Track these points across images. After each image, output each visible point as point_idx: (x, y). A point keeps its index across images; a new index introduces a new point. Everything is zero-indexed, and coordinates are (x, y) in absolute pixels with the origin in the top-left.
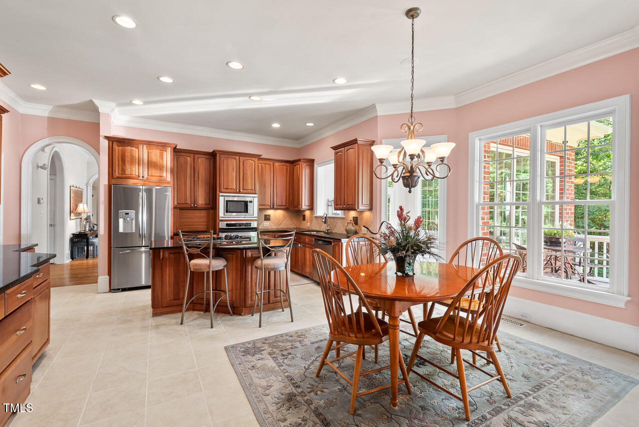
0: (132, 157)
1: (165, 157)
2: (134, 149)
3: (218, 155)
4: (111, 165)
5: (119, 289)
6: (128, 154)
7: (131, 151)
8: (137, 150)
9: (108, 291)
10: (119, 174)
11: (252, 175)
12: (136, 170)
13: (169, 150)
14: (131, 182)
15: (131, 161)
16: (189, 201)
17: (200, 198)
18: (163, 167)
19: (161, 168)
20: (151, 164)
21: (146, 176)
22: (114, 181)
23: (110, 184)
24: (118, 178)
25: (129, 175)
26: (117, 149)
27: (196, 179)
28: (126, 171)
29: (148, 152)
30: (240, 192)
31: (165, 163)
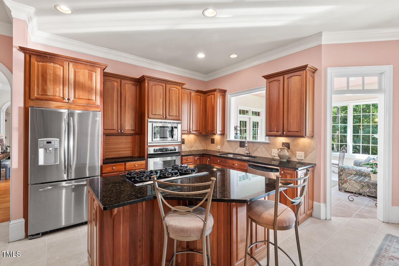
0: (55, 76)
1: (94, 78)
2: (58, 66)
3: (146, 81)
4: (28, 83)
5: (39, 234)
6: (50, 72)
7: (55, 68)
8: (62, 68)
9: (24, 237)
10: (38, 94)
11: (176, 102)
12: (60, 91)
13: (99, 71)
14: (53, 105)
15: (54, 80)
16: (115, 127)
17: (126, 124)
18: (92, 89)
19: (90, 90)
20: (78, 86)
21: (72, 99)
22: (31, 103)
23: (27, 106)
24: (37, 99)
25: (52, 97)
26: (36, 64)
27: (123, 105)
28: (48, 92)
29: (75, 71)
30: (166, 118)
31: (94, 84)
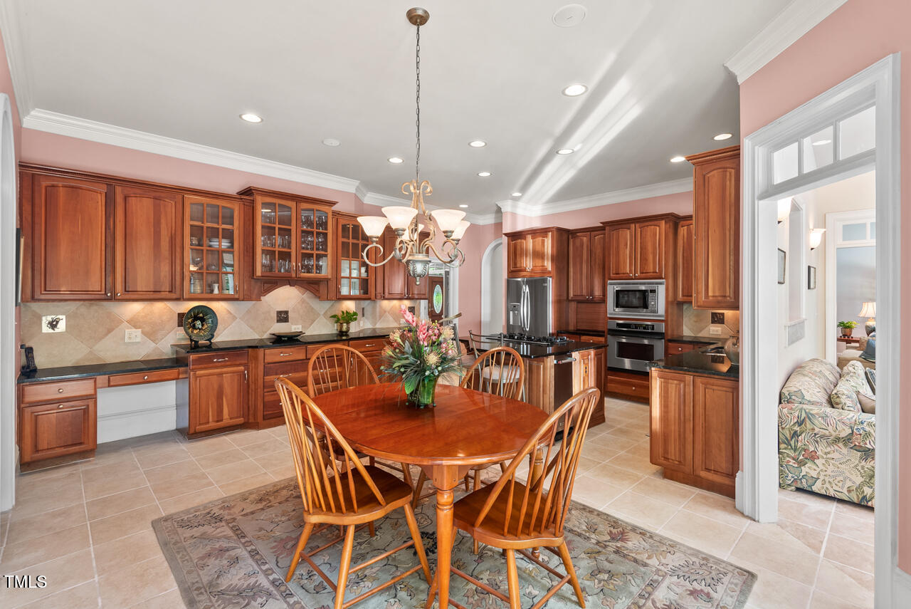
0: (522, 249)
1: (546, 243)
6: (519, 247)
7: (521, 242)
10: (512, 267)
11: (655, 249)
12: (524, 262)
13: (550, 234)
14: (521, 275)
15: (521, 254)
16: (584, 292)
18: (545, 255)
19: (543, 257)
20: (535, 254)
21: (531, 268)
24: (512, 272)
25: (519, 268)
28: (518, 264)
29: (533, 242)
30: (635, 278)
31: (546, 250)
